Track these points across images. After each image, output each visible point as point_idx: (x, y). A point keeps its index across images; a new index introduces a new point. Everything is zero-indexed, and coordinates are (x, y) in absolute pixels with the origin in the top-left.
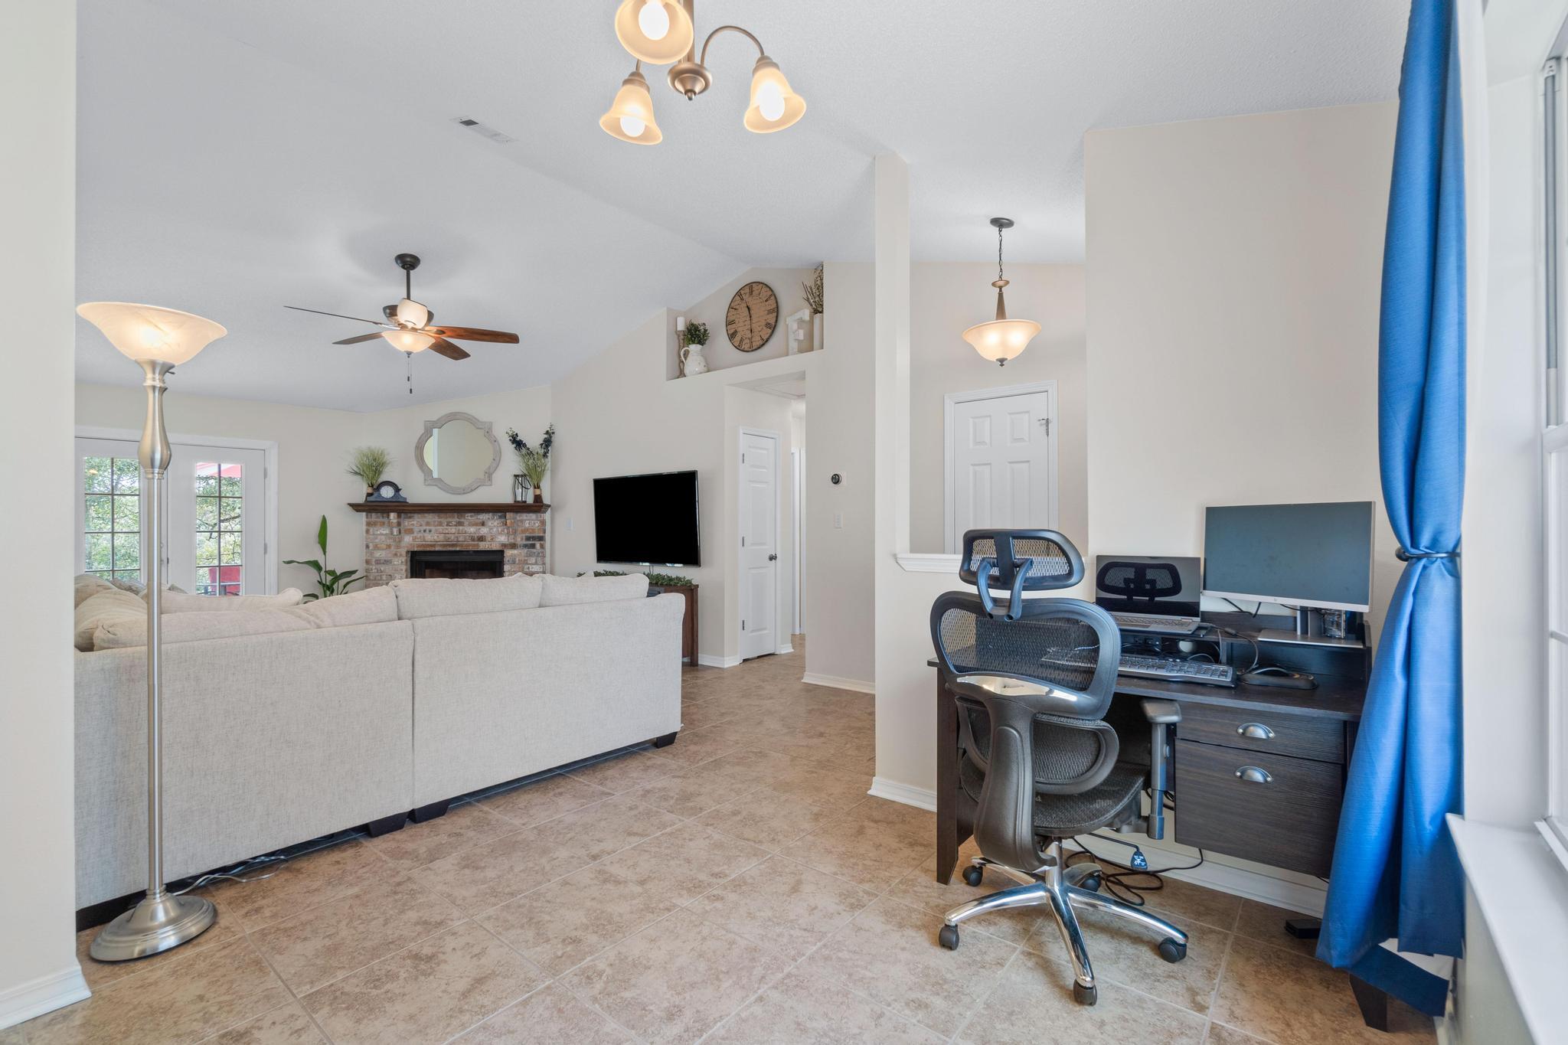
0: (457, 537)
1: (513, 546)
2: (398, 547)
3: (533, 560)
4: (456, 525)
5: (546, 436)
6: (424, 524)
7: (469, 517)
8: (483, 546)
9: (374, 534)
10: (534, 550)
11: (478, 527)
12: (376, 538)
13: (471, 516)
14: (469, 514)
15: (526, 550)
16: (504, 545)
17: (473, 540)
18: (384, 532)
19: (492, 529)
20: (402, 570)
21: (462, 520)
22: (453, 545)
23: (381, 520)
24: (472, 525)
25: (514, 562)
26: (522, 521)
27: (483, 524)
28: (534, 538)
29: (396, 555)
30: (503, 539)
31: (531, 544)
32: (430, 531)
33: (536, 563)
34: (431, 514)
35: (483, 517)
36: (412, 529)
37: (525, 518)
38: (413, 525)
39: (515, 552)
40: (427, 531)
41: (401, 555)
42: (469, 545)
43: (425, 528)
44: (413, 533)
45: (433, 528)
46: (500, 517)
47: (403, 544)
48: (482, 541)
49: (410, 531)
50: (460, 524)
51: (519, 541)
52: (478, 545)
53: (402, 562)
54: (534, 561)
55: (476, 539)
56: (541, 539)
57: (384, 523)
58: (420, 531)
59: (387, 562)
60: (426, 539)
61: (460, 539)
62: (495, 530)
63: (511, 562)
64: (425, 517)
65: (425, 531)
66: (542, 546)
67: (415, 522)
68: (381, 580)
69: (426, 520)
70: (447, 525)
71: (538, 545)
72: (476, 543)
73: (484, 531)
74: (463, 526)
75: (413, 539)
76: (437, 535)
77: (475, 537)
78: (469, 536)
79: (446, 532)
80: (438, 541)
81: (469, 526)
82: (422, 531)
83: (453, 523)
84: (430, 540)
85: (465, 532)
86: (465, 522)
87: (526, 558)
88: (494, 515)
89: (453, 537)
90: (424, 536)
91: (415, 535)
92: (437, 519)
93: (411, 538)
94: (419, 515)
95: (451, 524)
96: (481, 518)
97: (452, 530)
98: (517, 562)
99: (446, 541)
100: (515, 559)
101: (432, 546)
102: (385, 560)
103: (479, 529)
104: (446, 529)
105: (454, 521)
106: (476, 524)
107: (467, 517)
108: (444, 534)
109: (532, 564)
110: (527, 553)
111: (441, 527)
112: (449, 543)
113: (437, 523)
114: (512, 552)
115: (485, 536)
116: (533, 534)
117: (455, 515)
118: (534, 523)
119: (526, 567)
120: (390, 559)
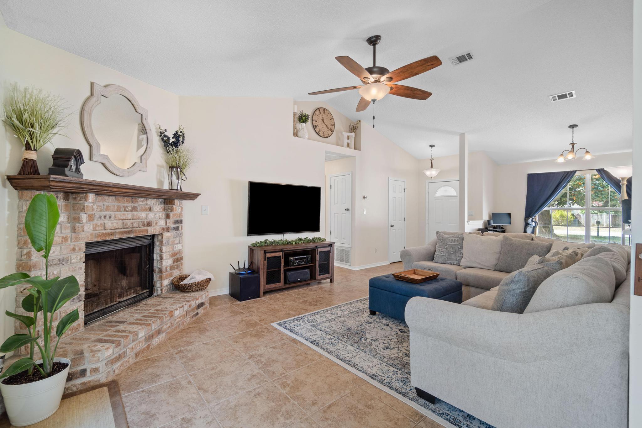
0: (133, 223)
1: (168, 229)
2: (77, 239)
4: (132, 211)
6: (103, 208)
10: (178, 232)
11: (147, 213)
13: (143, 201)
14: (141, 198)
15: (174, 232)
17: (144, 226)
19: (155, 214)
21: (136, 205)
22: (129, 232)
24: (143, 210)
25: (168, 244)
27: (150, 209)
28: (178, 222)
29: (74, 249)
30: (163, 223)
31: (177, 227)
32: (110, 217)
34: (111, 197)
35: (150, 202)
36: (94, 214)
39: (169, 234)
40: (108, 217)
41: (80, 249)
42: (140, 231)
43: (104, 213)
44: (93, 220)
45: (113, 214)
46: (161, 203)
47: (82, 235)
48: (149, 226)
49: (89, 218)
50: (134, 209)
51: (170, 224)
53: (81, 259)
54: (178, 241)
55: (146, 224)
56: (181, 222)
58: (100, 217)
59: (62, 262)
60: (107, 226)
61: (135, 225)
62: (157, 215)
63: (166, 244)
64: (106, 200)
65: (105, 217)
66: (182, 228)
67: (94, 207)
69: (106, 204)
70: (125, 210)
71: (180, 228)
72: (145, 228)
73: (151, 216)
74: (137, 211)
75: (94, 228)
76: (116, 221)
77: (146, 222)
78: (141, 222)
79: (124, 218)
80: (117, 229)
81: (141, 211)
82: (103, 218)
83: (129, 208)
84: (110, 228)
85: (139, 217)
86: (138, 207)
87: (174, 239)
88: (157, 201)
89: (129, 223)
90: (104, 223)
91: (95, 222)
92: (116, 204)
93: (91, 227)
94: (100, 198)
95: (127, 210)
96: (149, 204)
97: (129, 215)
98: (170, 244)
99: (124, 228)
100: (169, 240)
101: (111, 234)
102: (59, 260)
103: (148, 214)
104: (124, 215)
105: (130, 205)
106: (145, 210)
107: (140, 202)
108: (122, 220)
109: (177, 244)
110: (175, 234)
111: (119, 212)
112: (126, 230)
113: (116, 208)
114: (167, 235)
115: (151, 221)
116: (178, 219)
117: (131, 199)
118: (179, 209)
119: (175, 246)
120: (65, 256)
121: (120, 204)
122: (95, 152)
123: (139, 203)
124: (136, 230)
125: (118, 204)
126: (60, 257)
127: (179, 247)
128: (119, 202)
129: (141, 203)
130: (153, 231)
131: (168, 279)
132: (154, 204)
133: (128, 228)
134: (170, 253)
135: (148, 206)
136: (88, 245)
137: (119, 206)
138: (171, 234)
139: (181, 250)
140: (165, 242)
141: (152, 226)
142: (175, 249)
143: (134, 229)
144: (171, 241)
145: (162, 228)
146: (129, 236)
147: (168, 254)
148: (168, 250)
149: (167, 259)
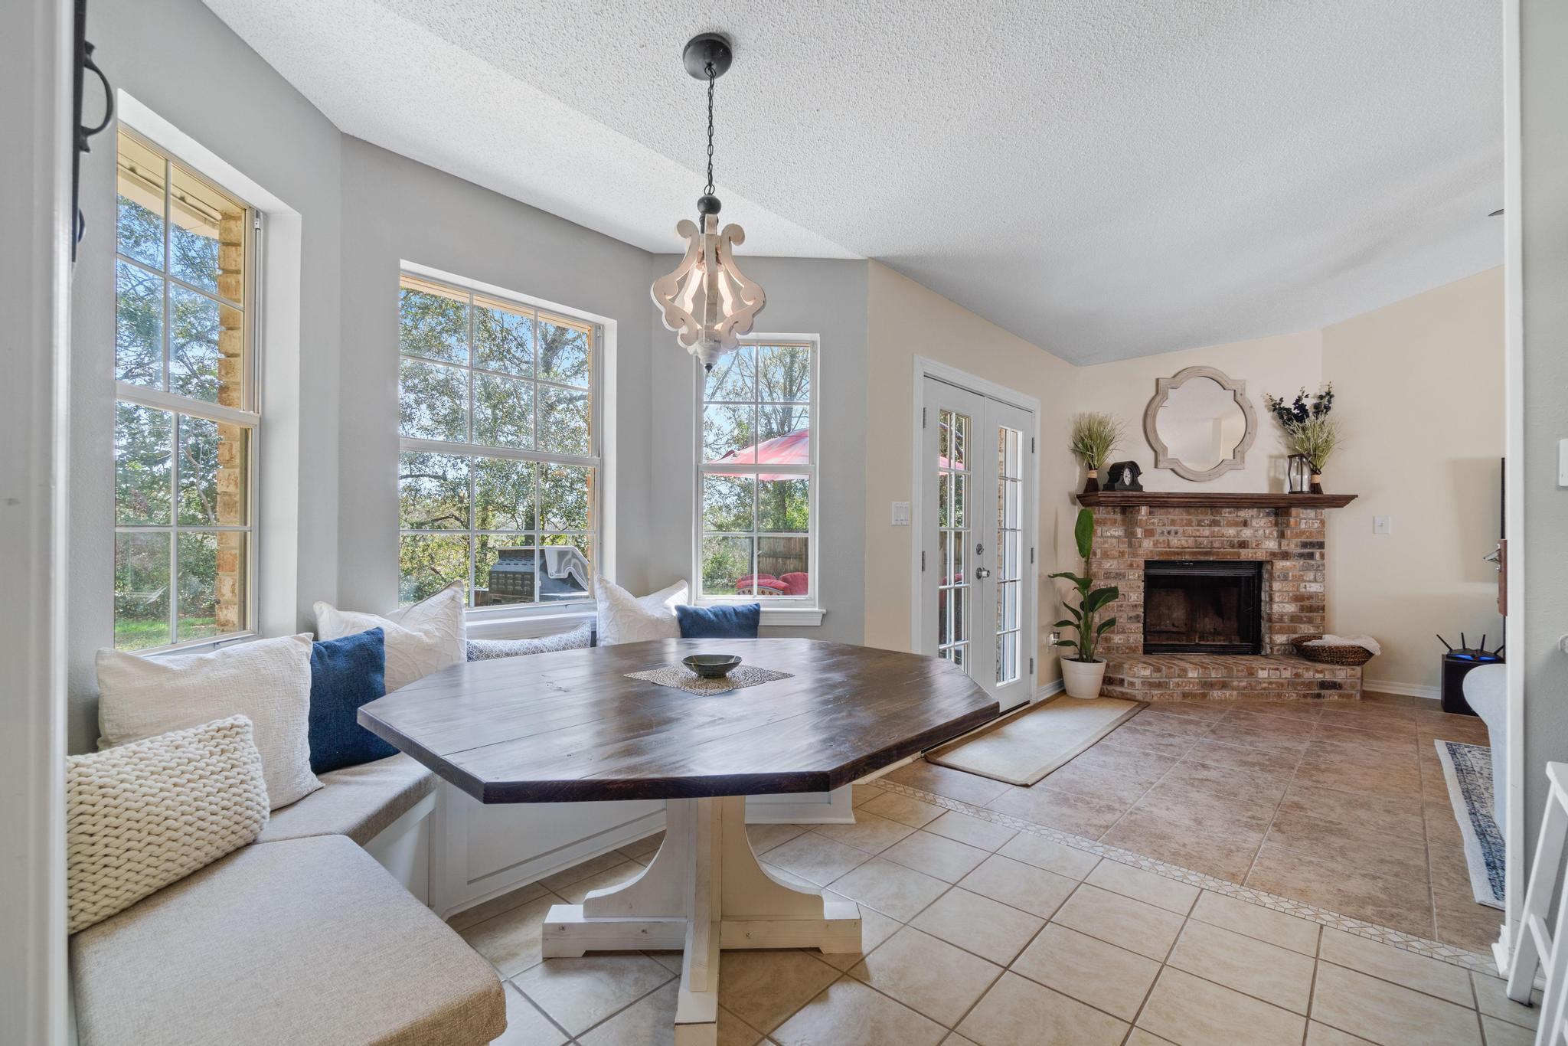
0: (1212, 542)
1: (1285, 556)
2: (1134, 556)
3: (1310, 575)
4: (1210, 526)
6: (1167, 522)
7: (1227, 514)
8: (1244, 555)
9: (1102, 536)
10: (1312, 562)
11: (1240, 528)
12: (1105, 542)
13: (1230, 513)
14: (1227, 510)
15: (1301, 562)
16: (1273, 555)
17: (1233, 546)
18: (1116, 534)
19: (1256, 531)
20: (1139, 587)
21: (1217, 518)
22: (1206, 554)
23: (1111, 516)
24: (1230, 524)
25: (1286, 578)
26: (1297, 520)
27: (1245, 524)
28: (1312, 545)
29: (1131, 565)
30: (1272, 545)
31: (1308, 553)
32: (1176, 533)
33: (1314, 580)
34: (1177, 509)
35: (1245, 514)
36: (1153, 529)
37: (1301, 516)
38: (1153, 523)
39: (1287, 564)
40: (1173, 533)
41: (1138, 566)
42: (1227, 554)
43: (1169, 528)
44: (1154, 536)
45: (1180, 529)
46: (1268, 514)
47: (1141, 551)
48: (1244, 547)
49: (1149, 533)
50: (1215, 523)
52: (1239, 555)
53: (1139, 576)
54: (1312, 577)
55: (1237, 545)
56: (1321, 545)
57: (1115, 521)
58: (1163, 533)
59: (1118, 576)
60: (1172, 544)
61: (1216, 545)
62: (1261, 532)
63: (1282, 578)
64: (1170, 514)
65: (1169, 533)
66: (1322, 556)
67: (1156, 520)
69: (1170, 517)
70: (1199, 525)
71: (1317, 556)
72: (1236, 551)
73: (1246, 533)
74: (1219, 526)
75: (1154, 545)
76: (1185, 538)
77: (1236, 542)
78: (1228, 541)
79: (1198, 534)
80: (1186, 548)
81: (1228, 526)
82: (1166, 533)
83: (1206, 521)
84: (1176, 545)
85: (1224, 535)
86: (1222, 521)
87: (1302, 573)
88: (1260, 511)
89: (1205, 541)
90: (1168, 540)
91: (1155, 538)
92: (1185, 516)
93: (1152, 543)
95: (1203, 524)
96: (1243, 516)
97: (1206, 531)
98: (1290, 579)
99: (1197, 548)
100: (1288, 574)
101: (1178, 554)
102: (1117, 574)
103: (1241, 531)
104: (1198, 530)
105: (1208, 518)
106: (1236, 524)
107: (1225, 513)
108: (1194, 537)
109: (1310, 581)
110: (1303, 566)
111: (1190, 528)
112: (1200, 550)
113: (1185, 521)
114: (1284, 564)
115: (1248, 541)
116: (1311, 540)
117: (1209, 511)
118: (1313, 524)
119: (1302, 585)
120: (1123, 571)
121: (1190, 517)
122: (1160, 458)
123: (1224, 515)
124: (1218, 552)
126: (1118, 571)
127: (1314, 588)
128: (1189, 514)
129: (1227, 515)
130: (1250, 555)
131: (1287, 635)
132: (1253, 516)
133: (1204, 548)
134: (1291, 594)
135: (1240, 520)
136: (1149, 564)
137: (1190, 519)
138: (1294, 563)
139: (1320, 594)
140: (1277, 574)
141: (1248, 548)
142: (1304, 590)
143: (1215, 550)
144: (1292, 575)
145: (1271, 552)
146: (1206, 558)
147: (1285, 594)
148: (1284, 589)
149: (1282, 602)
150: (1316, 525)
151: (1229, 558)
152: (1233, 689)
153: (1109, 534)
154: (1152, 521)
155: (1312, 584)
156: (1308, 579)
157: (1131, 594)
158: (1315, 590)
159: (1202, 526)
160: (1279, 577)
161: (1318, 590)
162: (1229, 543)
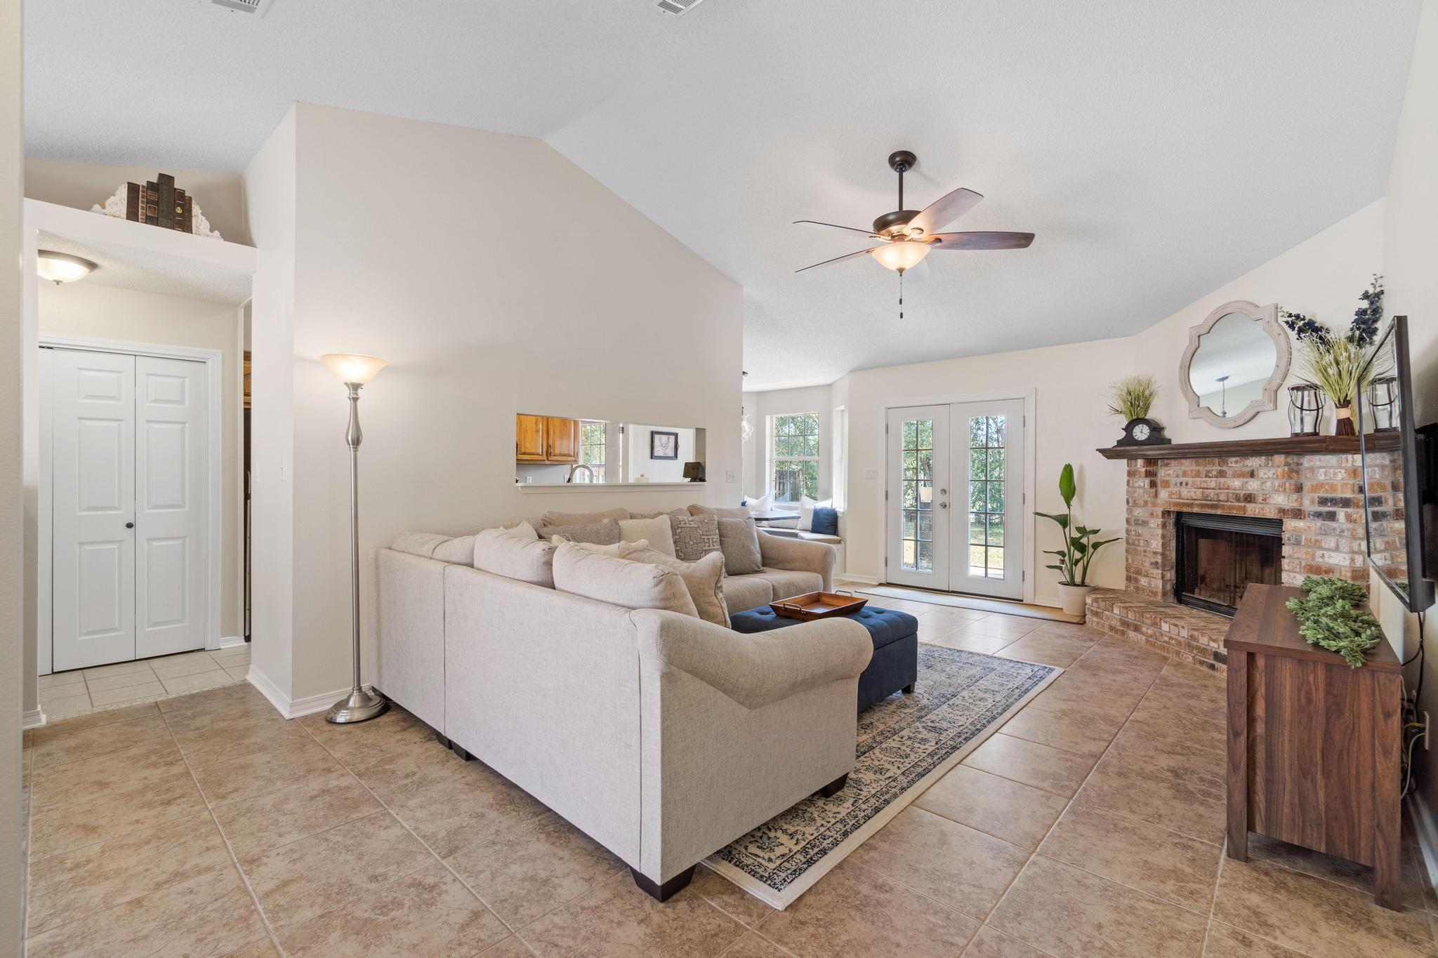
0: (1218, 494)
1: (1298, 514)
2: (1154, 505)
3: (1330, 542)
4: (1217, 477)
5: (1365, 304)
6: (1180, 473)
7: (1234, 463)
8: (1252, 510)
10: (1333, 524)
11: (1245, 480)
12: (1135, 492)
13: (1236, 462)
14: (1234, 459)
15: (1319, 523)
16: (1282, 511)
17: (1238, 500)
19: (1265, 482)
21: (1224, 468)
22: (1212, 506)
23: (1139, 468)
24: (1237, 475)
25: (1298, 543)
26: (1312, 469)
27: (1252, 474)
28: (1334, 502)
29: (1152, 514)
30: (1282, 500)
31: (1330, 512)
32: (1187, 484)
33: (1337, 549)
34: (1188, 460)
35: (1253, 462)
36: (1168, 480)
37: (1318, 463)
38: (1169, 475)
39: (1300, 524)
40: (1184, 484)
42: (1233, 508)
43: (1182, 479)
44: (1169, 487)
45: (1190, 480)
46: (1278, 462)
47: (1159, 501)
48: (1250, 502)
49: (1166, 484)
50: (1222, 474)
51: (1309, 504)
52: (1245, 509)
53: (1158, 525)
54: (1333, 545)
55: (1242, 499)
58: (1176, 484)
59: (1145, 523)
61: (1222, 497)
62: (1269, 484)
64: (1182, 464)
65: (1181, 484)
67: (1171, 472)
68: (1139, 545)
69: (1183, 468)
70: (1206, 476)
71: (1341, 516)
72: (1243, 504)
73: (1253, 486)
74: (1225, 477)
75: (1169, 496)
76: (1194, 490)
77: (1242, 495)
78: (1234, 494)
79: (1205, 486)
80: (1195, 500)
81: (1234, 477)
82: (1178, 484)
83: (1213, 472)
85: (1228, 486)
86: (1228, 471)
87: (1319, 538)
89: (1212, 493)
90: (1180, 491)
91: (1170, 489)
92: (1195, 468)
93: (1167, 494)
94: (1176, 462)
95: (1211, 475)
96: (1249, 465)
97: (1212, 483)
99: (1205, 500)
100: (1300, 536)
101: (1188, 505)
102: (1143, 521)
103: (1247, 482)
104: (1205, 482)
105: (1215, 469)
106: (1242, 475)
107: (1232, 463)
108: (1203, 488)
110: (1321, 528)
111: (1200, 479)
112: (1208, 502)
113: (1194, 472)
114: (1297, 525)
115: (1254, 494)
116: (1333, 495)
117: (1217, 460)
118: (1335, 474)
119: (1319, 553)
120: (1147, 519)
122: (1192, 408)
123: (1230, 465)
124: (1223, 505)
125: (1198, 468)
126: (1144, 519)
128: (1198, 464)
129: (1233, 465)
130: (1257, 511)
132: (1260, 465)
133: (1211, 501)
134: (1303, 563)
135: (1249, 469)
137: (1198, 470)
138: (1308, 524)
139: (1343, 569)
140: (1287, 536)
141: (1255, 503)
142: (1320, 560)
143: (1221, 503)
144: (1305, 539)
145: (1281, 508)
146: (1213, 512)
147: (1297, 562)
148: (1296, 556)
149: (1294, 572)
150: (1340, 475)
151: (1234, 513)
152: (1143, 634)
153: (1137, 485)
154: (1168, 472)
155: (1334, 554)
156: (1327, 546)
157: (1152, 541)
158: (1336, 562)
159: (1210, 477)
160: (1289, 539)
161: (1341, 563)
162: (1234, 496)
